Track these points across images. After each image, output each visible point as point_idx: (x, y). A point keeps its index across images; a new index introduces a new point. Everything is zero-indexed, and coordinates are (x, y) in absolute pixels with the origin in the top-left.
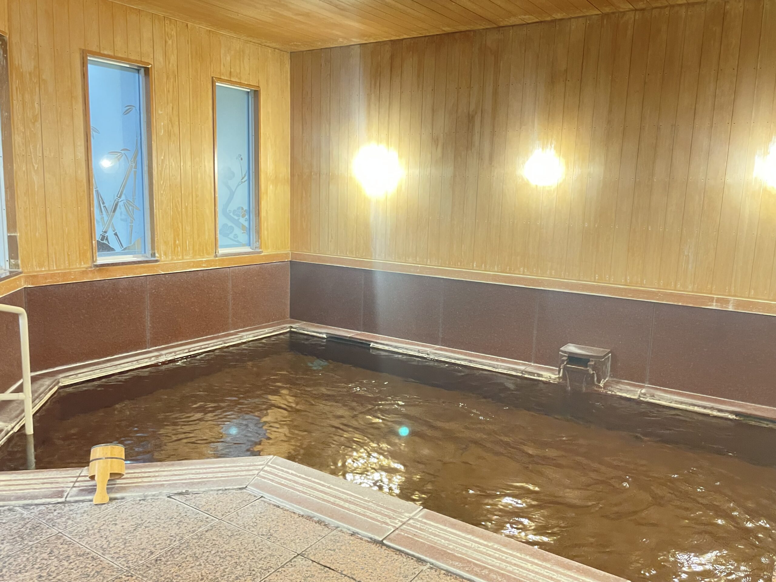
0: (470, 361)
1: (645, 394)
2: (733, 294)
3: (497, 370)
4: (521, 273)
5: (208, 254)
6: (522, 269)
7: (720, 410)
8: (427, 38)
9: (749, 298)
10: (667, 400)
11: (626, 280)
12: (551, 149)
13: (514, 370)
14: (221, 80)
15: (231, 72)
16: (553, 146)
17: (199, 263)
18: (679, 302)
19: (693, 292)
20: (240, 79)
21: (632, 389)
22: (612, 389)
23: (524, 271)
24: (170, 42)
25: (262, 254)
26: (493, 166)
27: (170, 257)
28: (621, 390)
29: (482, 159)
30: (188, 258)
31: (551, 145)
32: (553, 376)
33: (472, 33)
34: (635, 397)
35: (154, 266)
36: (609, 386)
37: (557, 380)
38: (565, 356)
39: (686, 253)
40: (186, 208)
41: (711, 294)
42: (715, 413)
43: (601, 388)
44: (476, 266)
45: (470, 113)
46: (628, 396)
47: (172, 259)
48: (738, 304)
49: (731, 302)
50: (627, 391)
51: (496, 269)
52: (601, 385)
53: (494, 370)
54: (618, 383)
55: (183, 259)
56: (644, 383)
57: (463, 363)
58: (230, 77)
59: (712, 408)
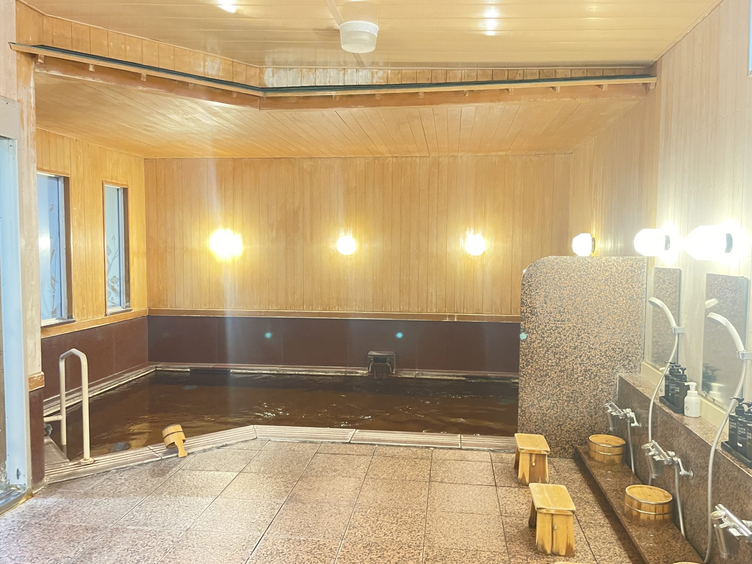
0: (309, 371)
1: (418, 374)
2: (456, 312)
3: (328, 374)
4: (337, 310)
5: (101, 314)
6: (337, 307)
7: (457, 376)
8: (260, 159)
9: (464, 313)
10: (430, 375)
11: (400, 309)
12: (350, 233)
13: (339, 372)
14: (108, 183)
15: (112, 176)
16: (351, 231)
17: (97, 321)
18: (429, 319)
19: (436, 313)
20: (117, 180)
21: (410, 372)
22: (400, 374)
23: (338, 309)
24: (79, 157)
25: (132, 311)
26: (313, 243)
27: (80, 318)
28: (405, 374)
29: (305, 238)
30: (90, 318)
31: (350, 230)
32: (365, 372)
33: (293, 159)
34: (414, 377)
35: (72, 326)
36: (398, 373)
37: (368, 374)
38: (372, 358)
39: (431, 292)
40: (89, 278)
41: (445, 313)
42: (456, 378)
43: (394, 374)
44: (306, 308)
45: (295, 209)
46: (410, 376)
47: (82, 320)
48: (459, 317)
49: (456, 317)
50: (409, 374)
51: (320, 309)
52: (394, 373)
53: (327, 374)
54: (402, 370)
55: (87, 319)
56: (415, 368)
57: (304, 373)
58: (112, 180)
59: (454, 376)
